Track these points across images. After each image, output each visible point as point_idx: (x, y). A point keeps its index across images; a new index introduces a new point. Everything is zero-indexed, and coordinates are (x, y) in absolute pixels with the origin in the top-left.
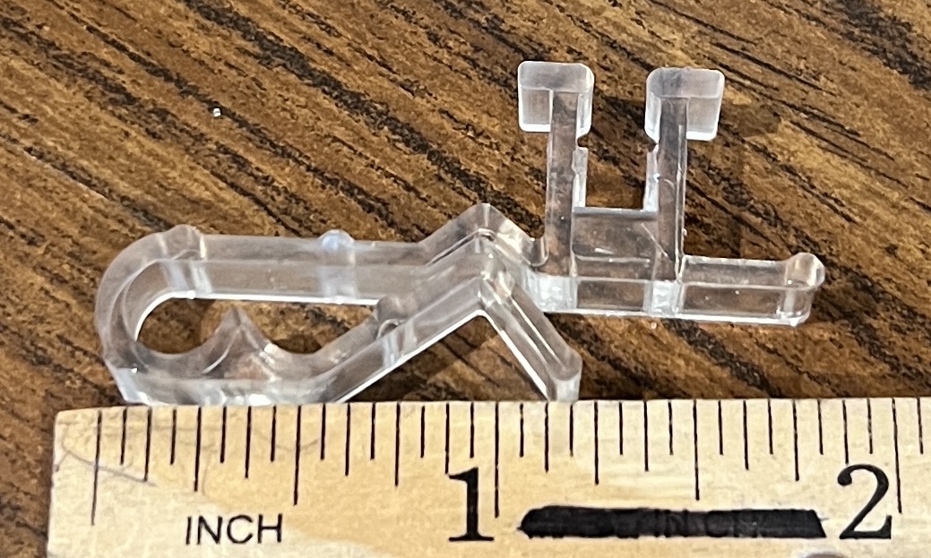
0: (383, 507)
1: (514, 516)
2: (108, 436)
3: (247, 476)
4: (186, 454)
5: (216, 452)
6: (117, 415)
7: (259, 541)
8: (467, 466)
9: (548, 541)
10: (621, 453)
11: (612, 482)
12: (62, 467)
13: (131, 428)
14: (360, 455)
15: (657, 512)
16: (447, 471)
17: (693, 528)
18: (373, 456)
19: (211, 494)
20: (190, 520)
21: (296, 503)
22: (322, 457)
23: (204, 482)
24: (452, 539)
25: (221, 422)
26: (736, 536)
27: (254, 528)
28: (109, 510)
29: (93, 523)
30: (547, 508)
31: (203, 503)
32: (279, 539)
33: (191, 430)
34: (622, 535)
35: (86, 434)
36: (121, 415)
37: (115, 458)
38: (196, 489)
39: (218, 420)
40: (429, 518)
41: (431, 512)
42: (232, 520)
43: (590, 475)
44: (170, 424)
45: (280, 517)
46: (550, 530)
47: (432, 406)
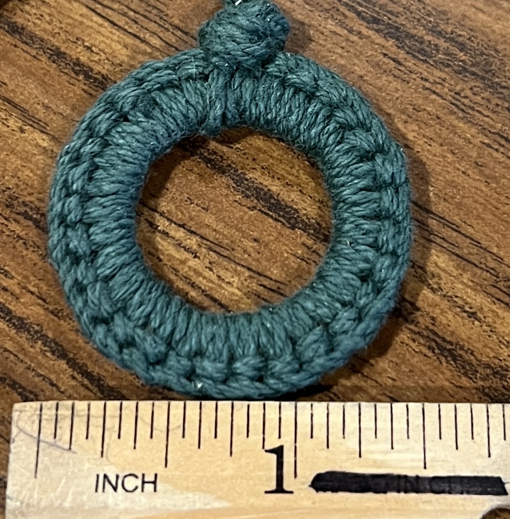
0: (222, 470)
1: (307, 478)
2: (46, 420)
3: (135, 448)
4: (96, 432)
5: (115, 431)
6: (52, 406)
7: (143, 491)
8: (276, 444)
9: (329, 494)
10: (376, 437)
11: (370, 456)
12: (16, 439)
13: (61, 415)
14: (208, 435)
15: (399, 477)
16: (263, 448)
17: (422, 487)
18: (216, 437)
19: (111, 458)
20: (98, 476)
21: (166, 466)
22: (184, 436)
23: (107, 451)
24: (267, 492)
25: (118, 413)
26: (450, 493)
27: (139, 482)
28: (46, 468)
29: (36, 477)
30: (328, 473)
31: (106, 465)
32: (155, 490)
33: (99, 417)
34: (376, 492)
35: (32, 418)
36: (55, 406)
37: (51, 434)
38: (102, 456)
39: (116, 411)
40: (251, 478)
41: (253, 474)
42: (125, 476)
43: (356, 452)
44: (86, 412)
45: (156, 475)
46: (330, 487)
47: (254, 405)
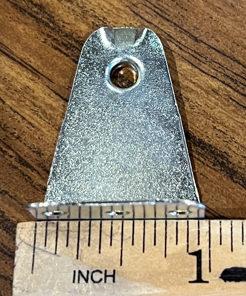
1: (218, 272)
2: (39, 233)
3: (100, 252)
4: (73, 242)
5: (86, 241)
6: (43, 224)
7: (105, 282)
8: (197, 249)
9: (233, 284)
12: (20, 247)
13: (49, 230)
14: (149, 243)
16: (188, 251)
18: (155, 244)
19: (84, 261)
20: (75, 272)
21: (121, 265)
22: (133, 244)
23: (81, 255)
24: (190, 282)
25: (88, 228)
27: (103, 276)
28: (40, 267)
29: (32, 273)
30: (233, 268)
31: (80, 264)
32: (114, 281)
33: (76, 232)
35: (30, 233)
36: (45, 224)
37: (42, 244)
38: (77, 258)
39: (87, 227)
40: (180, 273)
41: (181, 270)
42: (94, 272)
44: (67, 228)
45: (114, 271)
46: (234, 278)
47: (181, 222)
